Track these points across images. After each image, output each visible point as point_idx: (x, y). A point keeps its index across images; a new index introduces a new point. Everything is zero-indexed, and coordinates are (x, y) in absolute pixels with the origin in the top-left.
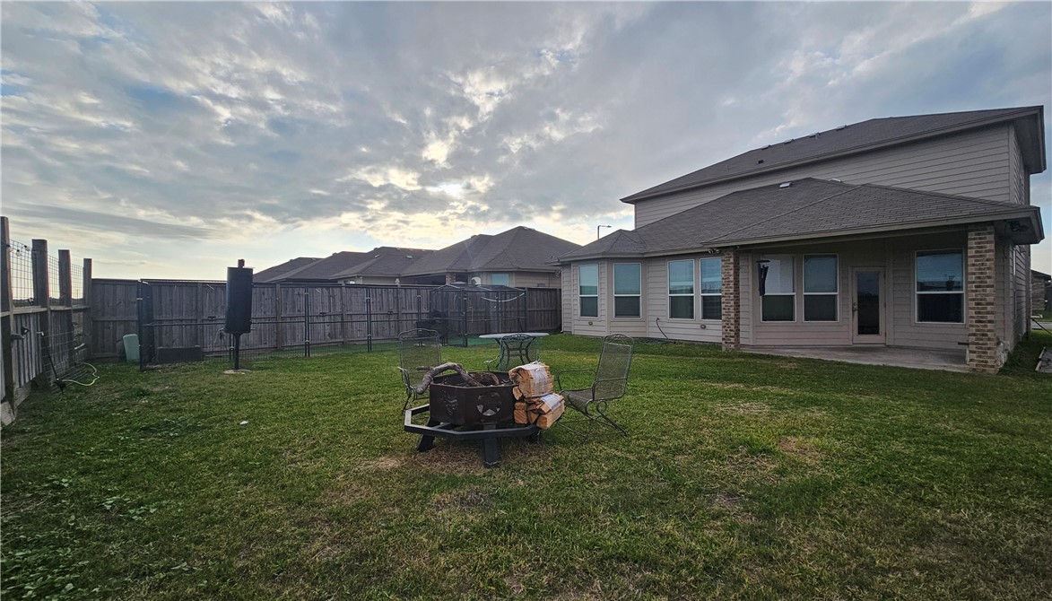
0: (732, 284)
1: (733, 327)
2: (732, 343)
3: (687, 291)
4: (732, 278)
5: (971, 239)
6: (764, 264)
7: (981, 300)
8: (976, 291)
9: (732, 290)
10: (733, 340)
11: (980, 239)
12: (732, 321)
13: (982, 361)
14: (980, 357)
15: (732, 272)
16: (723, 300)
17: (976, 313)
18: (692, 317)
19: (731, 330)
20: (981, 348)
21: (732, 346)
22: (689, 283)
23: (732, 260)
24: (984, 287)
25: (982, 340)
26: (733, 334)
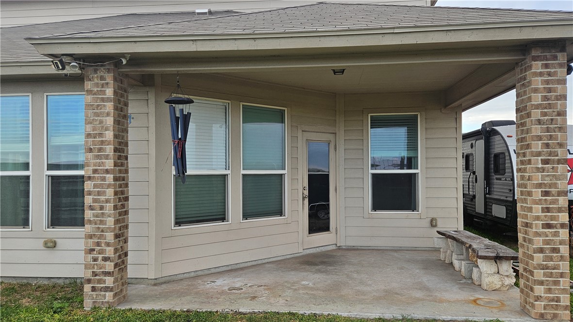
0: (109, 149)
1: (110, 252)
2: (107, 289)
3: (16, 166)
4: (109, 135)
5: (536, 74)
6: (181, 106)
7: (550, 186)
8: (543, 170)
9: (109, 164)
10: (109, 281)
11: (549, 74)
12: (110, 237)
13: (553, 300)
14: (549, 291)
15: (110, 121)
16: (88, 186)
17: (543, 210)
18: (25, 223)
19: (106, 259)
20: (551, 274)
21: (109, 296)
22: (19, 147)
23: (109, 92)
24: (553, 162)
25: (551, 259)
26: (109, 266)
